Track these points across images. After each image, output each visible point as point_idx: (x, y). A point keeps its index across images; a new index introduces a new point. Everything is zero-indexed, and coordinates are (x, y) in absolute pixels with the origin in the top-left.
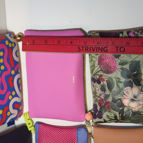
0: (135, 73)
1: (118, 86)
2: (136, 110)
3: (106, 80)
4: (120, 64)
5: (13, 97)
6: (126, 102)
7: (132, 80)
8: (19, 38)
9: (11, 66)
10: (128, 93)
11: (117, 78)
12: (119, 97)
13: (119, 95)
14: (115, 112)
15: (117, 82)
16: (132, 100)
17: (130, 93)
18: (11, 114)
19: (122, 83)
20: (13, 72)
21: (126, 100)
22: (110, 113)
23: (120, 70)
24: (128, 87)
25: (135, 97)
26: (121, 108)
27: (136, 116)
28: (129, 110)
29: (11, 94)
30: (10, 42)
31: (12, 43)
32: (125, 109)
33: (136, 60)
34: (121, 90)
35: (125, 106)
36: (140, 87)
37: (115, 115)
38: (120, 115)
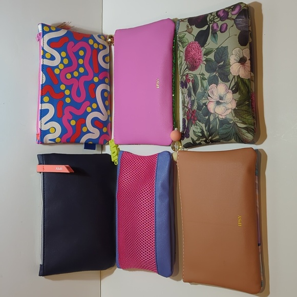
0: (222, 63)
1: (202, 85)
2: (224, 117)
3: (191, 79)
4: (204, 55)
5: (93, 110)
6: (211, 107)
7: (217, 74)
8: (110, 40)
9: (93, 71)
10: (212, 92)
11: (201, 74)
12: (204, 102)
13: (204, 98)
14: (200, 123)
15: (201, 80)
16: (218, 103)
17: (215, 93)
18: (88, 132)
19: (206, 79)
20: (96, 80)
21: (212, 103)
22: (196, 126)
23: (205, 62)
24: (213, 85)
25: (221, 98)
26: (207, 117)
27: (224, 126)
28: (215, 119)
29: (91, 106)
30: (95, 41)
31: (99, 44)
32: (212, 118)
33: (222, 45)
34: (206, 89)
35: (211, 113)
36: (228, 84)
37: (201, 129)
38: (207, 128)
